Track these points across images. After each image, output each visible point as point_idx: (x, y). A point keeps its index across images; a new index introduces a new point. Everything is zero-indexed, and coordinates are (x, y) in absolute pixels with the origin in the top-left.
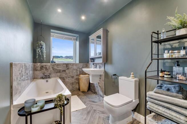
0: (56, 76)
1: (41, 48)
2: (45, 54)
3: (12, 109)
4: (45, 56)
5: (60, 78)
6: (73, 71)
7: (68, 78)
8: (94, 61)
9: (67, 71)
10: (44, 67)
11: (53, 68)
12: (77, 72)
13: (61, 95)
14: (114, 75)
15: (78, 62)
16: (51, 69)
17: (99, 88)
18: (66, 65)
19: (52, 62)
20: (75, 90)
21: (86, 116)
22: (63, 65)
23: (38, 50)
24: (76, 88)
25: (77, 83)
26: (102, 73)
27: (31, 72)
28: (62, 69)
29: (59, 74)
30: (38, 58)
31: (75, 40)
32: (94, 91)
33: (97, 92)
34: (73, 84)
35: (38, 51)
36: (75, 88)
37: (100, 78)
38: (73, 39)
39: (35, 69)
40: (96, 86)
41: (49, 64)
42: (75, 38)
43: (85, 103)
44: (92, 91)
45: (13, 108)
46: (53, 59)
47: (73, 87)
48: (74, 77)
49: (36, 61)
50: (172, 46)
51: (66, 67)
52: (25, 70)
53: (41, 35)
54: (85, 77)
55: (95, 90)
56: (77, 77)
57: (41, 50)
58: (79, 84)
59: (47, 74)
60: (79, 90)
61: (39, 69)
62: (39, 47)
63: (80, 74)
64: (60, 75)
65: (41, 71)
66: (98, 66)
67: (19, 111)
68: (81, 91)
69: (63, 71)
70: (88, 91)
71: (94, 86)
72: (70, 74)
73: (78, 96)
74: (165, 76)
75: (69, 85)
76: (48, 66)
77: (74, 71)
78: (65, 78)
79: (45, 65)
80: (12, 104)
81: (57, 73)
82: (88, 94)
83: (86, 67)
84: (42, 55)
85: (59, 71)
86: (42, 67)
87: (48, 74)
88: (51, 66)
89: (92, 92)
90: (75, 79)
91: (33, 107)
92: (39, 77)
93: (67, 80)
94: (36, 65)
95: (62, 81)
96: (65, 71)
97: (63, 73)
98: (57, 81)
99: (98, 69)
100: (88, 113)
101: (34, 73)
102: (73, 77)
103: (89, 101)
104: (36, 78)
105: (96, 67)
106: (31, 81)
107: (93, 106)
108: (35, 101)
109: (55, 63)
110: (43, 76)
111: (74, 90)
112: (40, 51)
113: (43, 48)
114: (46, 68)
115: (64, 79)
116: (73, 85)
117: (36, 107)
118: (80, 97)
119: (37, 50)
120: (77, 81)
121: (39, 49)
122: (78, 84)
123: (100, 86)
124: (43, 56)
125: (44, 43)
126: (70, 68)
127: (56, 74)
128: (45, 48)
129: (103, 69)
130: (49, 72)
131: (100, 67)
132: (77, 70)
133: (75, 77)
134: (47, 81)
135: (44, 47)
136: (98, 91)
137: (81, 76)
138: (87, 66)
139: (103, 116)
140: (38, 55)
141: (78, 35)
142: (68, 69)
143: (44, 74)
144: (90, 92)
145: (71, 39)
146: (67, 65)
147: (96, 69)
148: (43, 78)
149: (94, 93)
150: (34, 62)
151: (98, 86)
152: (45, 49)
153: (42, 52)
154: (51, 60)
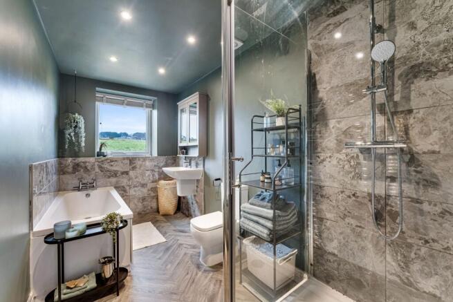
0: (109, 184)
1: (76, 127)
2: (83, 139)
3: (31, 237)
4: (83, 144)
5: (116, 188)
6: (145, 173)
7: (134, 187)
8: (187, 154)
9: (131, 173)
10: (81, 167)
11: (100, 167)
12: (153, 175)
13: (114, 214)
14: (217, 180)
15: (155, 154)
16: (97, 170)
17: (195, 205)
18: (130, 161)
19: (98, 156)
20: (148, 213)
21: (161, 254)
22: (124, 161)
23: (69, 132)
24: (151, 208)
25: (153, 197)
26: (201, 177)
27: (55, 177)
28: (121, 170)
29: (113, 180)
30: (68, 147)
31: (150, 107)
32: (187, 213)
33: (192, 213)
34: (144, 199)
35: (69, 134)
36: (149, 208)
37: (197, 187)
38: (145, 104)
39: (61, 171)
40: (190, 202)
41: (92, 160)
42: (151, 103)
43: (164, 234)
44: (183, 213)
45: (33, 236)
46: (101, 149)
47: (145, 207)
48: (147, 185)
49: (63, 154)
50: (280, 136)
51: (130, 165)
52: (47, 175)
53: (75, 101)
54: (169, 184)
55: (188, 210)
56: (153, 185)
57: (75, 132)
58: (157, 199)
59: (88, 179)
60: (158, 211)
61: (70, 169)
62: (71, 126)
63: (160, 179)
64: (117, 182)
65: (74, 175)
66: (193, 163)
67: (45, 238)
68: (161, 213)
69: (123, 173)
70: (175, 213)
71: (188, 203)
72: (137, 179)
73: (153, 223)
74: (266, 181)
75: (136, 202)
76: (89, 162)
77: (148, 173)
78: (128, 188)
79: (83, 162)
80: (32, 230)
81: (109, 177)
82: (176, 218)
83: (173, 164)
84: (78, 141)
85: (115, 174)
86: (76, 167)
87: (91, 181)
88: (96, 163)
89: (184, 216)
90: (148, 190)
91: (68, 232)
92: (70, 187)
93: (132, 192)
94: (64, 162)
95: (120, 194)
96: (127, 173)
97: (123, 178)
98: (109, 194)
99: (193, 168)
100: (168, 249)
101: (59, 179)
102: (143, 185)
103: (174, 230)
104: (65, 190)
105: (190, 165)
106: (55, 196)
107: (179, 238)
108: (70, 224)
109: (104, 156)
110: (78, 185)
111: (148, 211)
112: (72, 134)
113: (80, 128)
114: (86, 167)
115: (125, 191)
116: (145, 203)
117: (73, 231)
118: (157, 225)
119: (67, 132)
120: (153, 194)
121: (71, 130)
122: (155, 200)
123: (197, 202)
124: (79, 144)
125: (82, 118)
126: (138, 166)
127: (108, 180)
128: (83, 127)
129: (202, 169)
130: (92, 176)
131: (197, 165)
132: (153, 170)
133: (150, 185)
134: (88, 195)
135: (82, 124)
136: (194, 211)
137: (162, 182)
138: (175, 163)
139: (191, 252)
140: (69, 142)
141: (156, 98)
142: (134, 168)
143: (80, 180)
144: (179, 215)
145: (141, 105)
146: (132, 160)
147: (188, 169)
148: (78, 189)
149: (188, 217)
150: (58, 157)
151: (194, 202)
152: (83, 130)
153: (77, 135)
154: (97, 150)
